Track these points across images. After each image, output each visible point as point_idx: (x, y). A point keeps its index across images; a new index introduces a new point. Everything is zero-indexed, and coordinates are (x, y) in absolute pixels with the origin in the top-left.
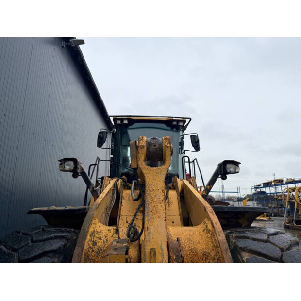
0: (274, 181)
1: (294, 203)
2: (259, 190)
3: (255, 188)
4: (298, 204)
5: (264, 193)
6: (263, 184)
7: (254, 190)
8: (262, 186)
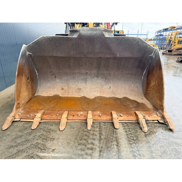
0: (170, 27)
1: (171, 40)
2: (159, 33)
3: (158, 32)
4: (173, 41)
5: (162, 35)
6: (164, 29)
7: (156, 33)
8: (162, 31)
